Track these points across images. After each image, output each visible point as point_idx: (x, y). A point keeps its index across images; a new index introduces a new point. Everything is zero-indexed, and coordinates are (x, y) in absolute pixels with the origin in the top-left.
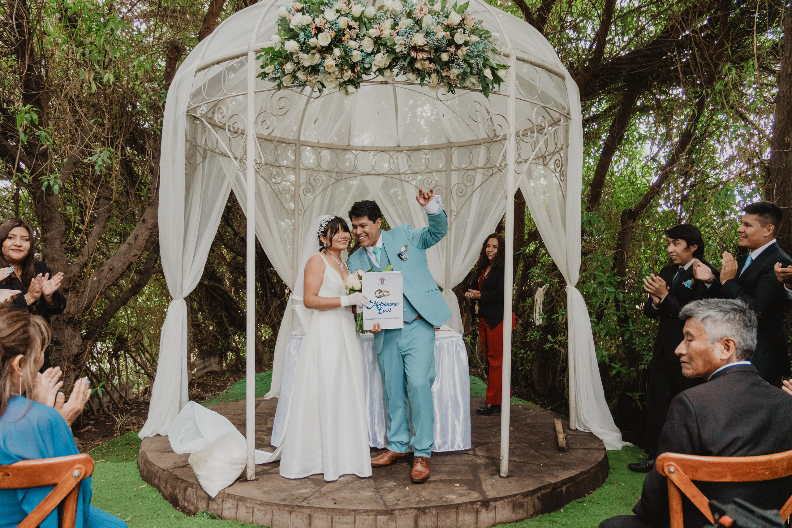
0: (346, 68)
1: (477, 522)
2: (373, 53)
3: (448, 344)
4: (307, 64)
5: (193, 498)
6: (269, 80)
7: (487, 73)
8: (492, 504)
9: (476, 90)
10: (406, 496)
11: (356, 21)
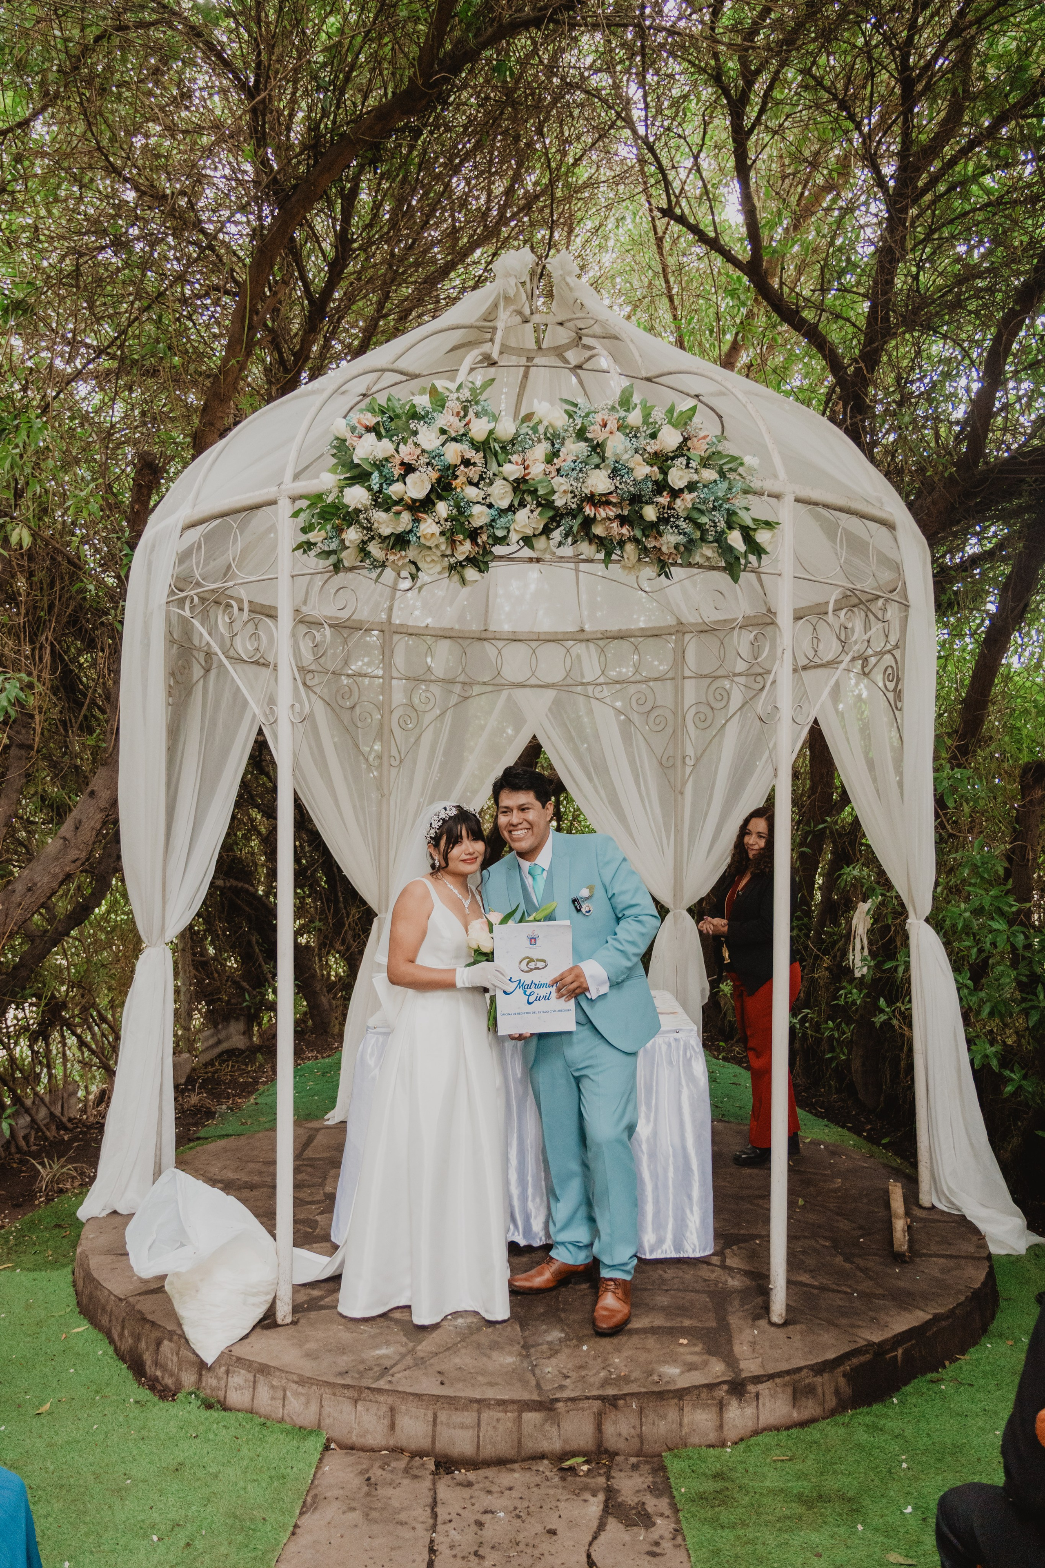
0: (461, 537)
1: (721, 1427)
2: (511, 509)
3: (669, 1045)
4: (386, 531)
5: (172, 1362)
6: (317, 555)
7: (735, 539)
8: (751, 1388)
9: (713, 568)
10: (581, 1367)
11: (477, 450)
